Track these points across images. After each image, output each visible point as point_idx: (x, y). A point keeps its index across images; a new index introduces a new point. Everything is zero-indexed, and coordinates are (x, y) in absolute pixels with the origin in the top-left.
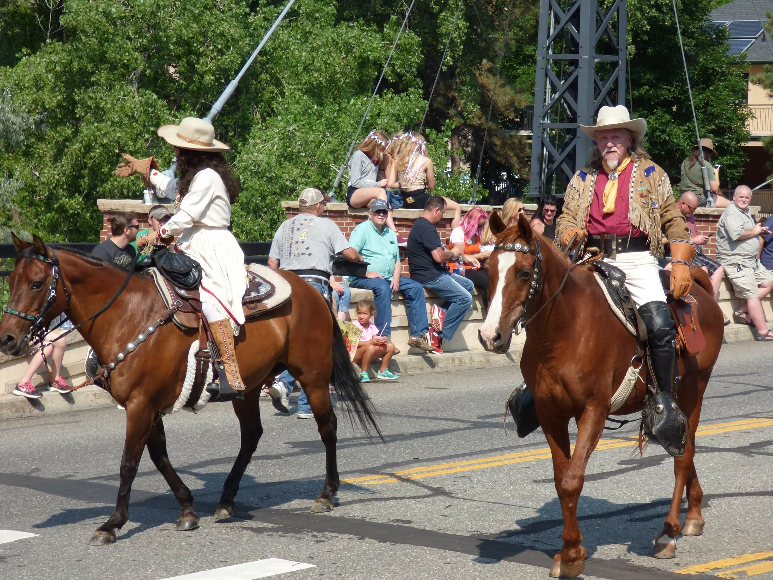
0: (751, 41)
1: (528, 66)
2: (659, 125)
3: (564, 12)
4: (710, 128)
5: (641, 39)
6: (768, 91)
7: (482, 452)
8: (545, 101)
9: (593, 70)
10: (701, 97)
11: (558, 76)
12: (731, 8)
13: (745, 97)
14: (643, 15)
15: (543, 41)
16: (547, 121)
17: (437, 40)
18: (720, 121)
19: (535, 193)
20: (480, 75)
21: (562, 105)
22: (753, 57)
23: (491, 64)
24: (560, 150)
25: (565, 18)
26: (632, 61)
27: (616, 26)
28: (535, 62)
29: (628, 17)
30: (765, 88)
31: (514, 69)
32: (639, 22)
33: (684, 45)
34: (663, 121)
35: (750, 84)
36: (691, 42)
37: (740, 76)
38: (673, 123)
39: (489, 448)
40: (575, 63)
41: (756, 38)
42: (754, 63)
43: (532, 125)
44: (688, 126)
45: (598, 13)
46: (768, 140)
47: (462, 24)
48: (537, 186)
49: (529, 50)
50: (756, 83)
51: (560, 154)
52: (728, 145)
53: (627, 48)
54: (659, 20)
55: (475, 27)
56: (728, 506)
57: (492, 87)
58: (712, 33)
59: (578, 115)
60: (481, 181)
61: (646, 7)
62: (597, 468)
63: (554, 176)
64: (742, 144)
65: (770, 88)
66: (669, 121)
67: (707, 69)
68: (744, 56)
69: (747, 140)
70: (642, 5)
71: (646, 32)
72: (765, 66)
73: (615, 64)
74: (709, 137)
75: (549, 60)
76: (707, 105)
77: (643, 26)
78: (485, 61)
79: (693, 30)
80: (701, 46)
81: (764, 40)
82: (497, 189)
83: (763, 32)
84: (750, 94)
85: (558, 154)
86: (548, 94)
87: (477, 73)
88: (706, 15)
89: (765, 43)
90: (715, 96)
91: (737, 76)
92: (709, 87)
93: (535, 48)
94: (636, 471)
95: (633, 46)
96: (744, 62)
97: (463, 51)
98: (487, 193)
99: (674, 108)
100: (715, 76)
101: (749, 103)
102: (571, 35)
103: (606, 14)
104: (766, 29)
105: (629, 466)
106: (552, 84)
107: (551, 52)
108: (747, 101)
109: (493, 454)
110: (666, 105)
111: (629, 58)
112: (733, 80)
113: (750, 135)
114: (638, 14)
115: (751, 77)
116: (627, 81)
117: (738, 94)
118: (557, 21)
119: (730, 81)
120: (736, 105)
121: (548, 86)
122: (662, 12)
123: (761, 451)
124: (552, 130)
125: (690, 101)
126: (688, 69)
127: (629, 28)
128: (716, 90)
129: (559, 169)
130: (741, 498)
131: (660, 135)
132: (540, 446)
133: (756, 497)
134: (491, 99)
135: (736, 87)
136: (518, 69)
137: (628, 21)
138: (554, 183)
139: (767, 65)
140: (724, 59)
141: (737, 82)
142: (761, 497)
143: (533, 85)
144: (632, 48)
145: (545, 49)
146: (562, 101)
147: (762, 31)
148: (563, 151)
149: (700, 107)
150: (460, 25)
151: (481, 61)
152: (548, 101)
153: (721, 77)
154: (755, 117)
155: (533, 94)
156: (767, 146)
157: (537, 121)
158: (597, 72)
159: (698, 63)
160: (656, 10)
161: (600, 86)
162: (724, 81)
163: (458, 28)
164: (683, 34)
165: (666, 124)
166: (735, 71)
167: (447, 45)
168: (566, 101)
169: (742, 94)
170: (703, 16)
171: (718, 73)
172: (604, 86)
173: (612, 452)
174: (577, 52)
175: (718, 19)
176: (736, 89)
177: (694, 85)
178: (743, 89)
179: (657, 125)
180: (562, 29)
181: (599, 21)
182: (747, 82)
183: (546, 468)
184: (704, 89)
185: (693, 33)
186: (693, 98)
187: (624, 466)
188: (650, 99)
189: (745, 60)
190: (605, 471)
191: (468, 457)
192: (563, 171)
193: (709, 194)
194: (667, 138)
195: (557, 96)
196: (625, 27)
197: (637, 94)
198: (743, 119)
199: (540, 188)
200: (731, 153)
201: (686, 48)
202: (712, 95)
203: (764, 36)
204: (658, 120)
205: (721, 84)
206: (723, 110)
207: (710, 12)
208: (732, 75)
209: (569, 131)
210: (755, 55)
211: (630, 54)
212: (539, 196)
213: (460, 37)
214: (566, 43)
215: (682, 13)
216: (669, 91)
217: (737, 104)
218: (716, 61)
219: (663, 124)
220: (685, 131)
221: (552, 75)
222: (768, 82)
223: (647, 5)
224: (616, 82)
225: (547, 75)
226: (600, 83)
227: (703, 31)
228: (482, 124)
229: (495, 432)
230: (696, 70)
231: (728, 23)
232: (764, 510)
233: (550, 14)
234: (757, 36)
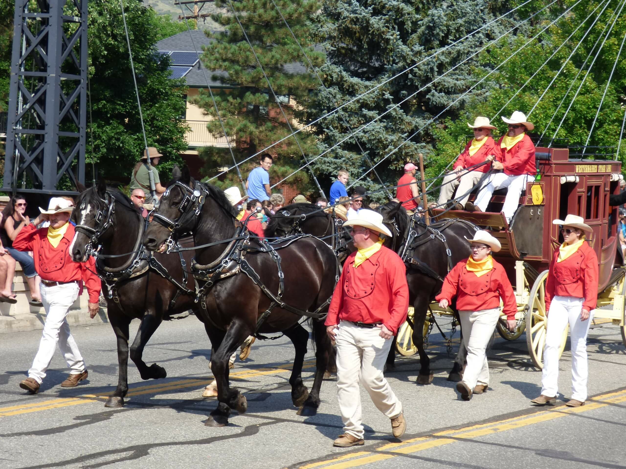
0: (189, 68)
1: (3, 78)
2: (115, 134)
3: (35, 37)
4: (155, 138)
5: (100, 62)
6: (202, 110)
8: (17, 110)
9: (59, 87)
10: (148, 112)
11: (29, 89)
12: (173, 40)
13: (184, 114)
14: (101, 42)
15: (16, 60)
16: (19, 127)
18: (163, 133)
19: (8, 188)
21: (32, 115)
22: (190, 82)
24: (30, 152)
25: (35, 41)
26: (91, 80)
27: (78, 49)
28: (8, 76)
29: (88, 43)
30: (200, 107)
32: (98, 47)
33: (135, 68)
34: (118, 131)
35: (188, 103)
36: (141, 66)
37: (180, 97)
38: (126, 132)
40: (43, 80)
41: (193, 66)
42: (191, 87)
43: (6, 129)
44: (138, 136)
45: (63, 38)
46: (202, 150)
48: (10, 182)
49: (3, 65)
50: (193, 103)
51: (30, 156)
52: (170, 153)
53: (87, 68)
54: (114, 47)
56: (164, 454)
58: (158, 60)
59: (46, 123)
61: (104, 36)
62: (56, 423)
63: (25, 173)
64: (181, 152)
65: (204, 107)
66: (123, 132)
67: (154, 89)
68: (183, 81)
69: (185, 149)
70: (100, 34)
71: (104, 57)
72: (200, 90)
73: (77, 83)
74: (155, 146)
75: (21, 76)
76: (153, 119)
77: (101, 51)
79: (143, 57)
80: (149, 70)
81: (199, 68)
83: (199, 62)
84: (187, 111)
85: (28, 155)
86: (20, 104)
88: (153, 45)
89: (200, 71)
90: (159, 112)
91: (177, 96)
92: (156, 104)
93: (8, 64)
94: (89, 425)
95: (93, 67)
96: (183, 86)
99: (127, 120)
100: (160, 95)
101: (187, 119)
102: (41, 56)
103: (69, 39)
104: (201, 59)
105: (83, 421)
106: (24, 96)
107: (23, 70)
108: (185, 118)
110: (120, 117)
111: (90, 76)
112: (174, 100)
113: (187, 145)
114: (98, 41)
115: (189, 98)
116: (88, 96)
117: (178, 111)
118: (29, 43)
119: (171, 100)
120: (176, 120)
121: (21, 98)
122: (116, 40)
123: (192, 406)
124: (23, 134)
125: (139, 114)
126: (138, 88)
127: (90, 52)
128: (161, 107)
129: (29, 167)
130: (175, 446)
131: (115, 143)
132: (7, 405)
133: (187, 445)
135: (177, 105)
137: (89, 47)
138: (24, 179)
139: (202, 89)
140: (167, 82)
141: (178, 101)
142: (191, 445)
143: (7, 95)
144: (92, 69)
145: (18, 67)
146: (33, 111)
147: (197, 61)
148: (32, 153)
149: (147, 121)
152: (20, 111)
153: (165, 96)
154: (191, 131)
155: (7, 103)
156: (201, 155)
157: (11, 126)
158: (62, 88)
159: (145, 84)
160: (112, 39)
161: (65, 100)
162: (166, 100)
164: (134, 59)
165: (120, 134)
166: (177, 92)
168: (35, 111)
169: (182, 112)
170: (150, 46)
171: (162, 93)
172: (68, 100)
173: (69, 409)
174: (45, 70)
175: (162, 49)
176: (177, 107)
177: (143, 102)
178: (182, 108)
179: (113, 134)
180: (33, 51)
181: (64, 46)
182: (185, 102)
183: (12, 423)
184: (151, 106)
185: (142, 59)
186: (142, 113)
187: (79, 421)
188: (107, 112)
189: (184, 84)
190: (62, 425)
192: (32, 170)
193: (154, 193)
194: (121, 145)
195: (28, 106)
196: (86, 51)
197: (96, 107)
198: (182, 132)
199: (12, 183)
200: (172, 160)
201: (137, 71)
202: (157, 111)
203: (200, 65)
204: (114, 129)
205: (165, 102)
206: (166, 124)
207: (156, 43)
208: (173, 95)
209: (38, 137)
210: (192, 80)
211: (90, 74)
212: (11, 190)
214: (36, 61)
215: (133, 42)
216: (123, 106)
217: (178, 120)
218: (161, 83)
219: (117, 133)
220: (136, 139)
221: (24, 88)
222: (202, 103)
223: (105, 34)
224: (79, 97)
225: (19, 89)
226: (65, 97)
227: (150, 59)
230: (144, 90)
231: (170, 53)
232: (193, 456)
233: (22, 36)
234: (194, 65)
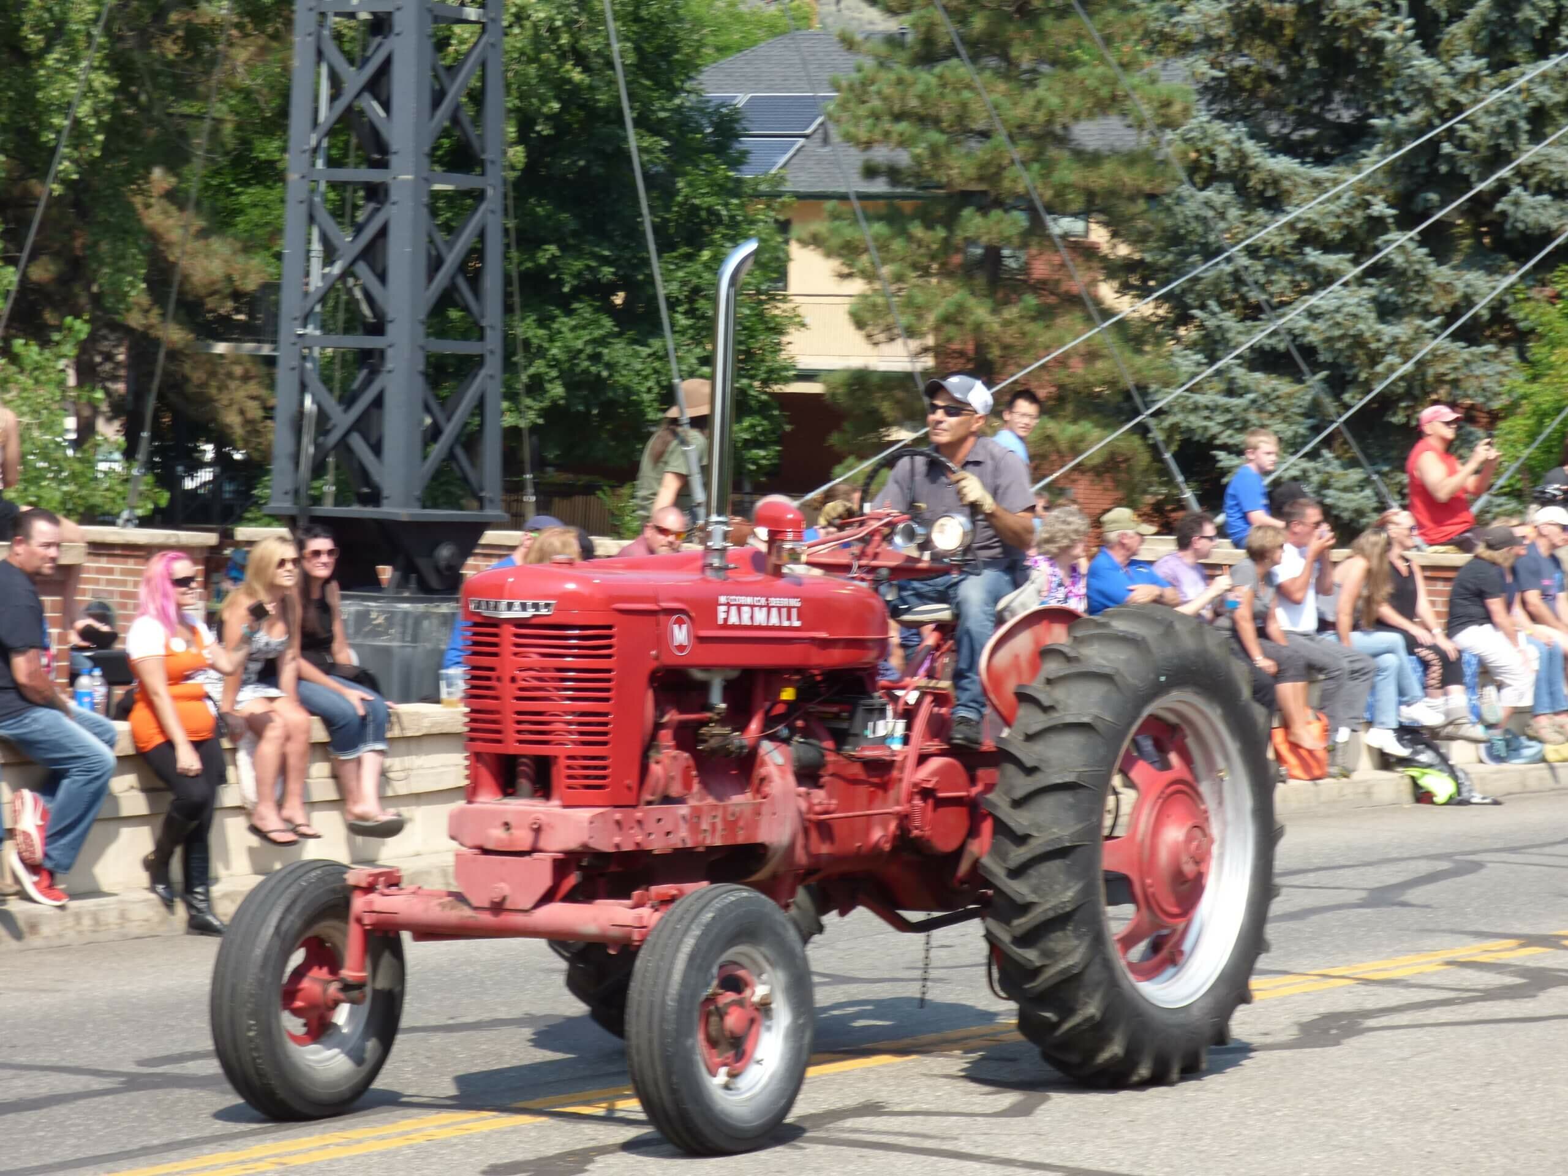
0: (794, 143)
1: (264, 186)
2: (586, 342)
3: (353, 67)
4: (701, 347)
5: (539, 133)
6: (835, 264)
7: (146, 1151)
8: (307, 278)
9: (424, 209)
10: (680, 275)
11: (339, 217)
12: (749, 63)
13: (782, 276)
14: (542, 75)
15: (302, 133)
16: (313, 330)
17: (37, 118)
19: (285, 504)
20: (148, 206)
21: (350, 291)
22: (799, 181)
23: (173, 180)
24: (346, 400)
25: (354, 79)
26: (517, 185)
27: (477, 97)
28: (280, 177)
29: (506, 79)
30: (829, 254)
31: (230, 193)
32: (533, 91)
33: (641, 150)
34: (596, 332)
35: (793, 245)
36: (657, 143)
37: (770, 226)
38: (619, 336)
39: (165, 1139)
40: (378, 192)
41: (806, 137)
42: (801, 196)
43: (276, 332)
44: (651, 347)
45: (433, 67)
46: (837, 379)
47: (101, 80)
48: (289, 486)
49: (266, 149)
50: (807, 244)
51: (345, 411)
52: (746, 391)
53: (504, 153)
54: (581, 89)
55: (133, 89)
57: (175, 235)
58: (705, 123)
59: (389, 316)
60: (150, 466)
61: (551, 56)
63: (331, 460)
64: (776, 388)
65: (840, 255)
66: (611, 334)
67: (696, 209)
68: (780, 179)
69: (787, 380)
70: (540, 51)
71: (550, 118)
72: (829, 204)
73: (478, 196)
75: (317, 182)
76: (695, 293)
77: (542, 104)
78: (157, 173)
79: (662, 115)
80: (680, 152)
81: (826, 141)
82: (189, 484)
83: (824, 123)
84: (792, 268)
85: (339, 409)
86: (316, 263)
87: (138, 201)
88: (690, 78)
89: (827, 149)
91: (763, 225)
92: (702, 249)
93: (280, 143)
95: (520, 148)
96: (780, 194)
97: (105, 147)
98: (164, 498)
99: (619, 299)
100: (712, 224)
101: (790, 291)
102: (372, 124)
103: (453, 71)
104: (830, 116)
106: (325, 240)
107: (320, 164)
108: (785, 288)
109: (174, 1155)
110: (599, 292)
111: (512, 175)
113: (793, 368)
114: (533, 74)
115: (797, 230)
116: (506, 231)
117: (767, 268)
118: (337, 85)
120: (761, 293)
121: (316, 246)
122: (586, 69)
124: (323, 349)
125: (653, 282)
126: (649, 207)
127: (510, 105)
129: (343, 445)
131: (588, 367)
134: (174, 265)
135: (761, 251)
136: (239, 194)
137: (509, 89)
138: (330, 478)
139: (833, 201)
140: (734, 184)
141: (765, 240)
143: (277, 232)
144: (517, 154)
145: (307, 155)
146: (351, 281)
147: (820, 120)
148: (351, 404)
149: (677, 300)
150: (97, 84)
151: (149, 172)
152: (316, 282)
153: (727, 226)
154: (804, 325)
155: (278, 256)
156: (834, 395)
157: (290, 328)
158: (433, 213)
159: (671, 194)
160: (575, 65)
161: (443, 248)
162: (732, 237)
163: (90, 90)
164: (638, 123)
165: (602, 341)
166: (761, 214)
167: (65, 133)
168: (357, 281)
169: (777, 270)
170: (683, 82)
171: (720, 217)
172: (450, 245)
174: (384, 164)
175: (719, 88)
176: (763, 256)
177: (665, 245)
178: (778, 258)
179: (580, 344)
180: (350, 107)
181: (438, 94)
182: (787, 241)
184: (688, 257)
185: (661, 122)
186: (663, 278)
188: (561, 280)
189: (783, 189)
191: (109, 1165)
192: (349, 450)
194: (605, 374)
195: (336, 270)
197: (529, 264)
198: (777, 329)
199: (296, 491)
200: (752, 411)
201: (645, 157)
202: (707, 269)
203: (826, 131)
204: (584, 328)
207: (701, 72)
208: (751, 222)
209: (364, 356)
210: (803, 177)
211: (513, 168)
212: (294, 510)
213: (96, 113)
214: (357, 138)
215: (634, 73)
216: (608, 258)
217: (765, 294)
219: (593, 340)
221: (325, 216)
222: (835, 242)
223: (553, 52)
224: (482, 235)
225: (311, 219)
226: (441, 238)
227: (684, 119)
228: (151, 326)
229: (180, 1100)
230: (668, 210)
231: (741, 99)
233: (318, 67)
234: (808, 131)
